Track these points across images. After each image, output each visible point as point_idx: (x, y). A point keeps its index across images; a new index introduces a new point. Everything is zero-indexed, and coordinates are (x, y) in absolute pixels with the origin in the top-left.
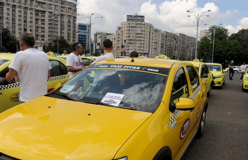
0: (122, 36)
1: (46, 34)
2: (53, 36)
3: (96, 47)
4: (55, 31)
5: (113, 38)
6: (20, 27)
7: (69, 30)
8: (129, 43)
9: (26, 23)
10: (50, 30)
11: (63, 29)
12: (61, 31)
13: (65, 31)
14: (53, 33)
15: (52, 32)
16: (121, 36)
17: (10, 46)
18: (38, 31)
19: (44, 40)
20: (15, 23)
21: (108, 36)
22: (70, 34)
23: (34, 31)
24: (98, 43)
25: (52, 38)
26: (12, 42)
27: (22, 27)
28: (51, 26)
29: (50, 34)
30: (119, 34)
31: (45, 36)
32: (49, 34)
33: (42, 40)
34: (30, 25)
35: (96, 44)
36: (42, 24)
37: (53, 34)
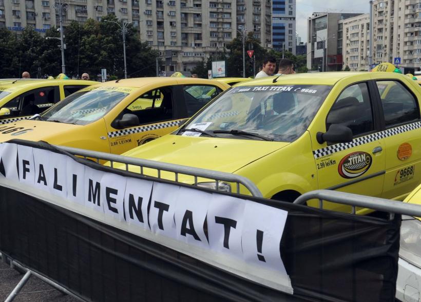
0: (392, 14)
1: (206, 30)
2: (220, 35)
3: (313, 52)
4: (225, 20)
5: (363, 26)
6: (150, 19)
7: (257, 14)
8: (412, 34)
9: (162, 7)
10: (215, 20)
11: (243, 15)
12: (238, 20)
13: (248, 18)
14: (220, 26)
15: (217, 23)
16: (389, 14)
17: (141, 64)
18: (186, 24)
19: (201, 44)
20: (138, 10)
21: (347, 21)
22: (259, 25)
23: (179, 25)
24: (318, 43)
25: (218, 38)
26: (145, 54)
27: (154, 18)
28: (215, 10)
29: (215, 30)
30: (380, 13)
31: (203, 36)
32: (211, 30)
33: (196, 44)
34: (170, 12)
35: (313, 45)
36: (194, 5)
37: (222, 29)
